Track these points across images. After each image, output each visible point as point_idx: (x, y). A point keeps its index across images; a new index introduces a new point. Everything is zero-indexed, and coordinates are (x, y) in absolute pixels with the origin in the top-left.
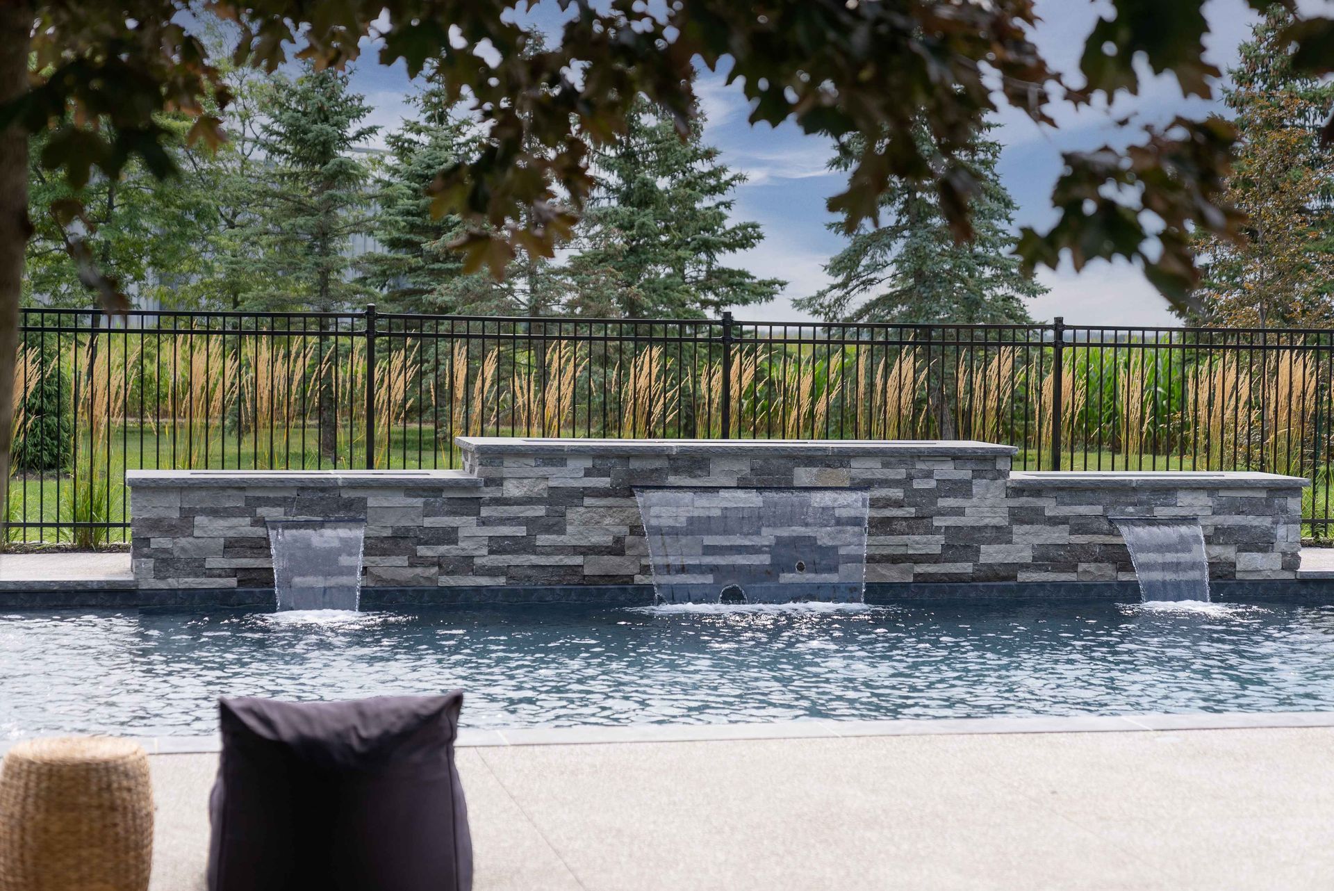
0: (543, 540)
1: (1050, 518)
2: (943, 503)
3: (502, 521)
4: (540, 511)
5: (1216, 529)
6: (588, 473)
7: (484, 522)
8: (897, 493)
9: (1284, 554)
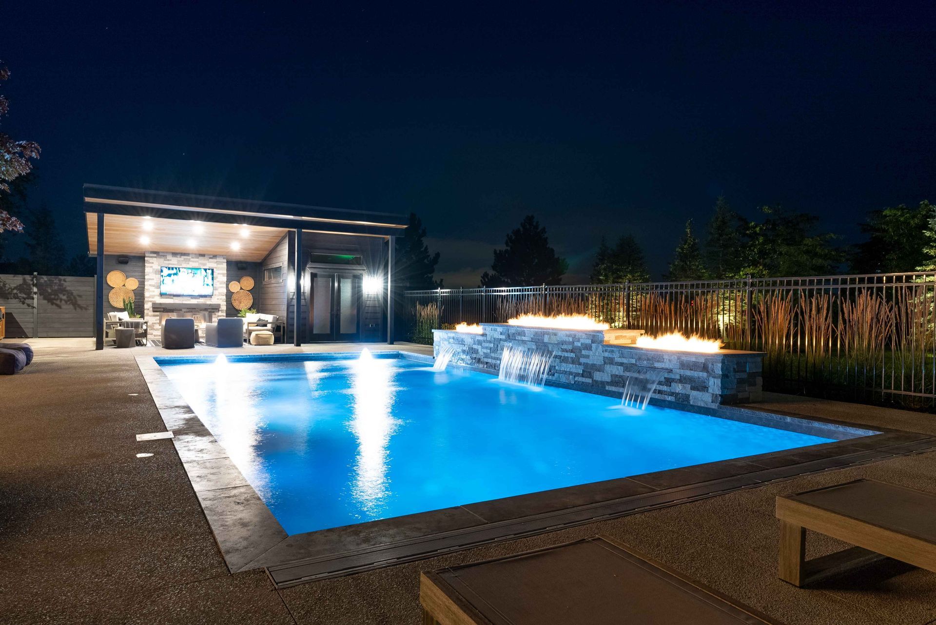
0: (493, 355)
1: (616, 363)
2: (584, 352)
3: (486, 348)
4: (492, 345)
5: (681, 376)
6: (501, 334)
7: (483, 348)
8: (570, 347)
9: (713, 394)
